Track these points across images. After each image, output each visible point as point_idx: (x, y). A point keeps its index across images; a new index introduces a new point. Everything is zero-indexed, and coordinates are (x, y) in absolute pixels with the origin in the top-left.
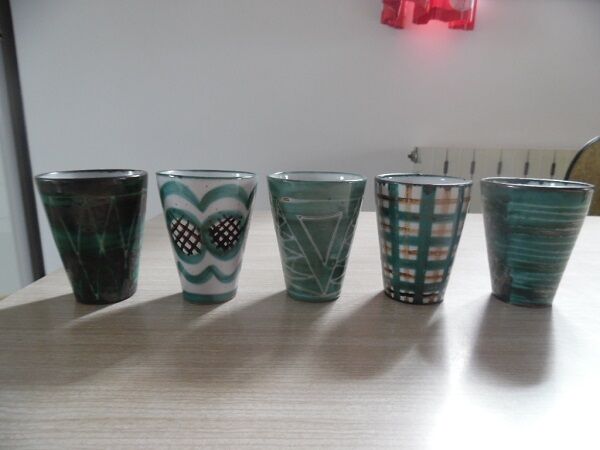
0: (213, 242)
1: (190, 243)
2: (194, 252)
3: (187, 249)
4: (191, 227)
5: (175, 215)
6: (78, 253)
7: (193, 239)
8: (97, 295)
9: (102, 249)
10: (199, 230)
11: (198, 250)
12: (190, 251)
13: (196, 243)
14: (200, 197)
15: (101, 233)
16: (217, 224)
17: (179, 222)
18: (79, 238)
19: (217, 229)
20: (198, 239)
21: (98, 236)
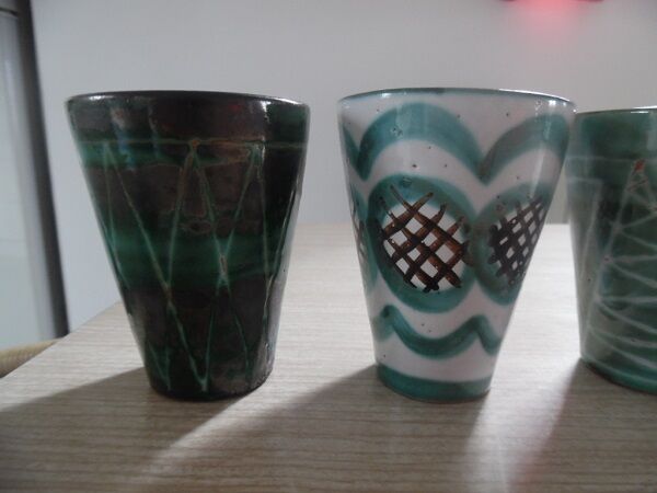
0: (492, 260)
1: (437, 262)
2: (444, 284)
3: (424, 277)
4: (446, 223)
5: (401, 191)
6: (167, 285)
7: (445, 254)
8: (204, 382)
9: (223, 276)
10: (467, 230)
11: (455, 280)
12: (431, 283)
13: (453, 262)
14: (485, 144)
15: (223, 236)
16: (511, 216)
17: (413, 212)
18: (172, 247)
19: (508, 227)
20: (461, 252)
21: (217, 244)
